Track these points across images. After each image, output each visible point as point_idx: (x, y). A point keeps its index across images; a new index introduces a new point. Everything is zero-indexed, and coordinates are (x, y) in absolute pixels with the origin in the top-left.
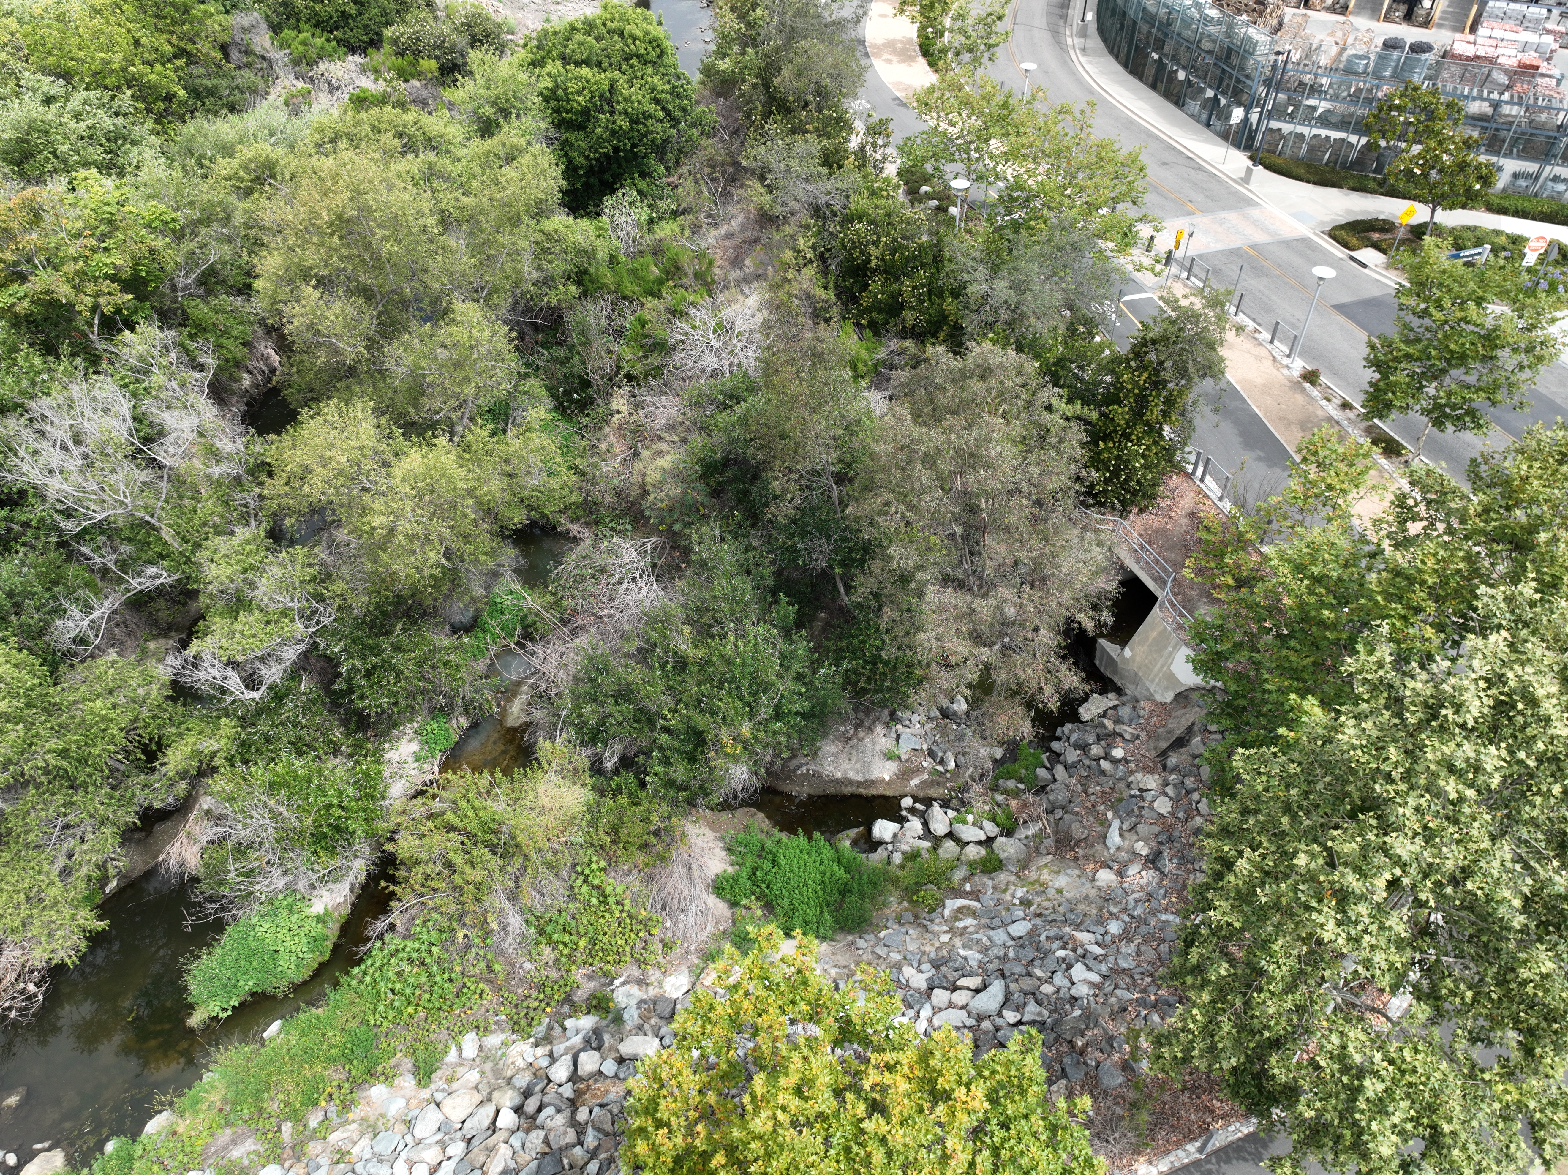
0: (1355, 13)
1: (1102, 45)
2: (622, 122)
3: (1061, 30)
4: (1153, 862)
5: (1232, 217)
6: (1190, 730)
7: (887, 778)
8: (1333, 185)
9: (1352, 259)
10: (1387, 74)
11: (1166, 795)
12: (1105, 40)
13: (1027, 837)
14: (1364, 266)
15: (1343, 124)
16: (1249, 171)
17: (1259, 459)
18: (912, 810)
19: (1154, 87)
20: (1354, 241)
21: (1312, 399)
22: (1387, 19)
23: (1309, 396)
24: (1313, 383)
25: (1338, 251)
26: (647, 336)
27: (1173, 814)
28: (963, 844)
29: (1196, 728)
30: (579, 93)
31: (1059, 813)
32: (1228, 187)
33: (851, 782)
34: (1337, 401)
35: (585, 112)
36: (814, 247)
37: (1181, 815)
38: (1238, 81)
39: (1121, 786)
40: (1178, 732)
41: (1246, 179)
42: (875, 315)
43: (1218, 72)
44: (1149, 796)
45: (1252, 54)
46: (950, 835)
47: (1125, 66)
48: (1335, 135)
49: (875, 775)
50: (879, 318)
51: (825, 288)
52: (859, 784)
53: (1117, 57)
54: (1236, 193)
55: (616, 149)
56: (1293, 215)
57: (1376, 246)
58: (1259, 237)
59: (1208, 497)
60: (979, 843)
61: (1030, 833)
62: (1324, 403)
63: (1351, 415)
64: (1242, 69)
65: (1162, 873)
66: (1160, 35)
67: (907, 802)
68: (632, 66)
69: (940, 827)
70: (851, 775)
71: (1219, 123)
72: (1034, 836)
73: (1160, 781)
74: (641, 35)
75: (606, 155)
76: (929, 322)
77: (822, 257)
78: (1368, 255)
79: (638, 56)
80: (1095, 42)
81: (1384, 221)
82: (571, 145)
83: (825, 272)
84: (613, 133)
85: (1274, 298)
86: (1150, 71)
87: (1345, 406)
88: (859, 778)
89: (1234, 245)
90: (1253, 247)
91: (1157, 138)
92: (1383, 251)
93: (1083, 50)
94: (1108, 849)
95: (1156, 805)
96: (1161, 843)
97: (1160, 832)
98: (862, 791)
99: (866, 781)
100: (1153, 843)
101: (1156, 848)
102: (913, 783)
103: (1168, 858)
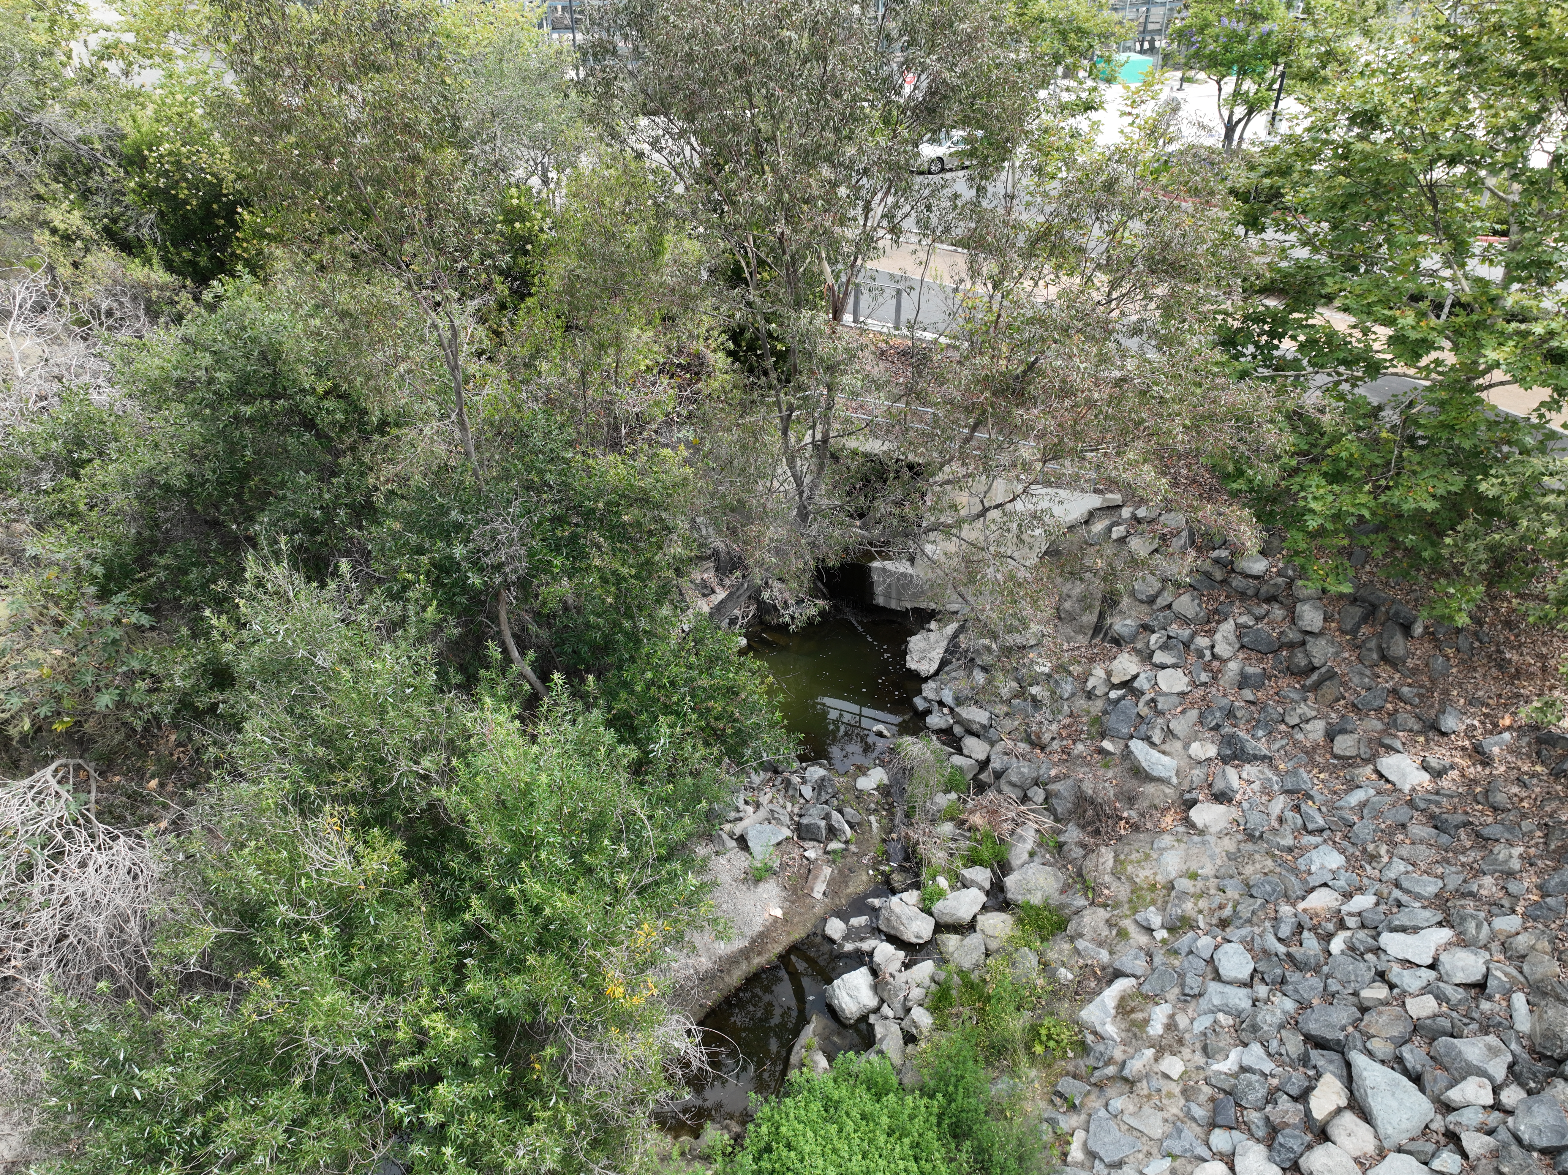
4: (1235, 757)
7: (779, 913)
11: (1163, 667)
13: (1032, 855)
27: (1194, 684)
28: (967, 928)
31: (1037, 795)
33: (733, 960)
44: (1141, 683)
49: (758, 922)
52: (746, 953)
60: (985, 908)
61: (1029, 845)
65: (1263, 758)
67: (835, 928)
69: (918, 930)
70: (723, 948)
72: (1041, 844)
73: (1135, 659)
94: (1166, 781)
96: (1217, 728)
97: (1201, 715)
98: (758, 961)
99: (753, 941)
100: (1207, 735)
101: (1218, 738)
102: (818, 893)
103: (1249, 737)
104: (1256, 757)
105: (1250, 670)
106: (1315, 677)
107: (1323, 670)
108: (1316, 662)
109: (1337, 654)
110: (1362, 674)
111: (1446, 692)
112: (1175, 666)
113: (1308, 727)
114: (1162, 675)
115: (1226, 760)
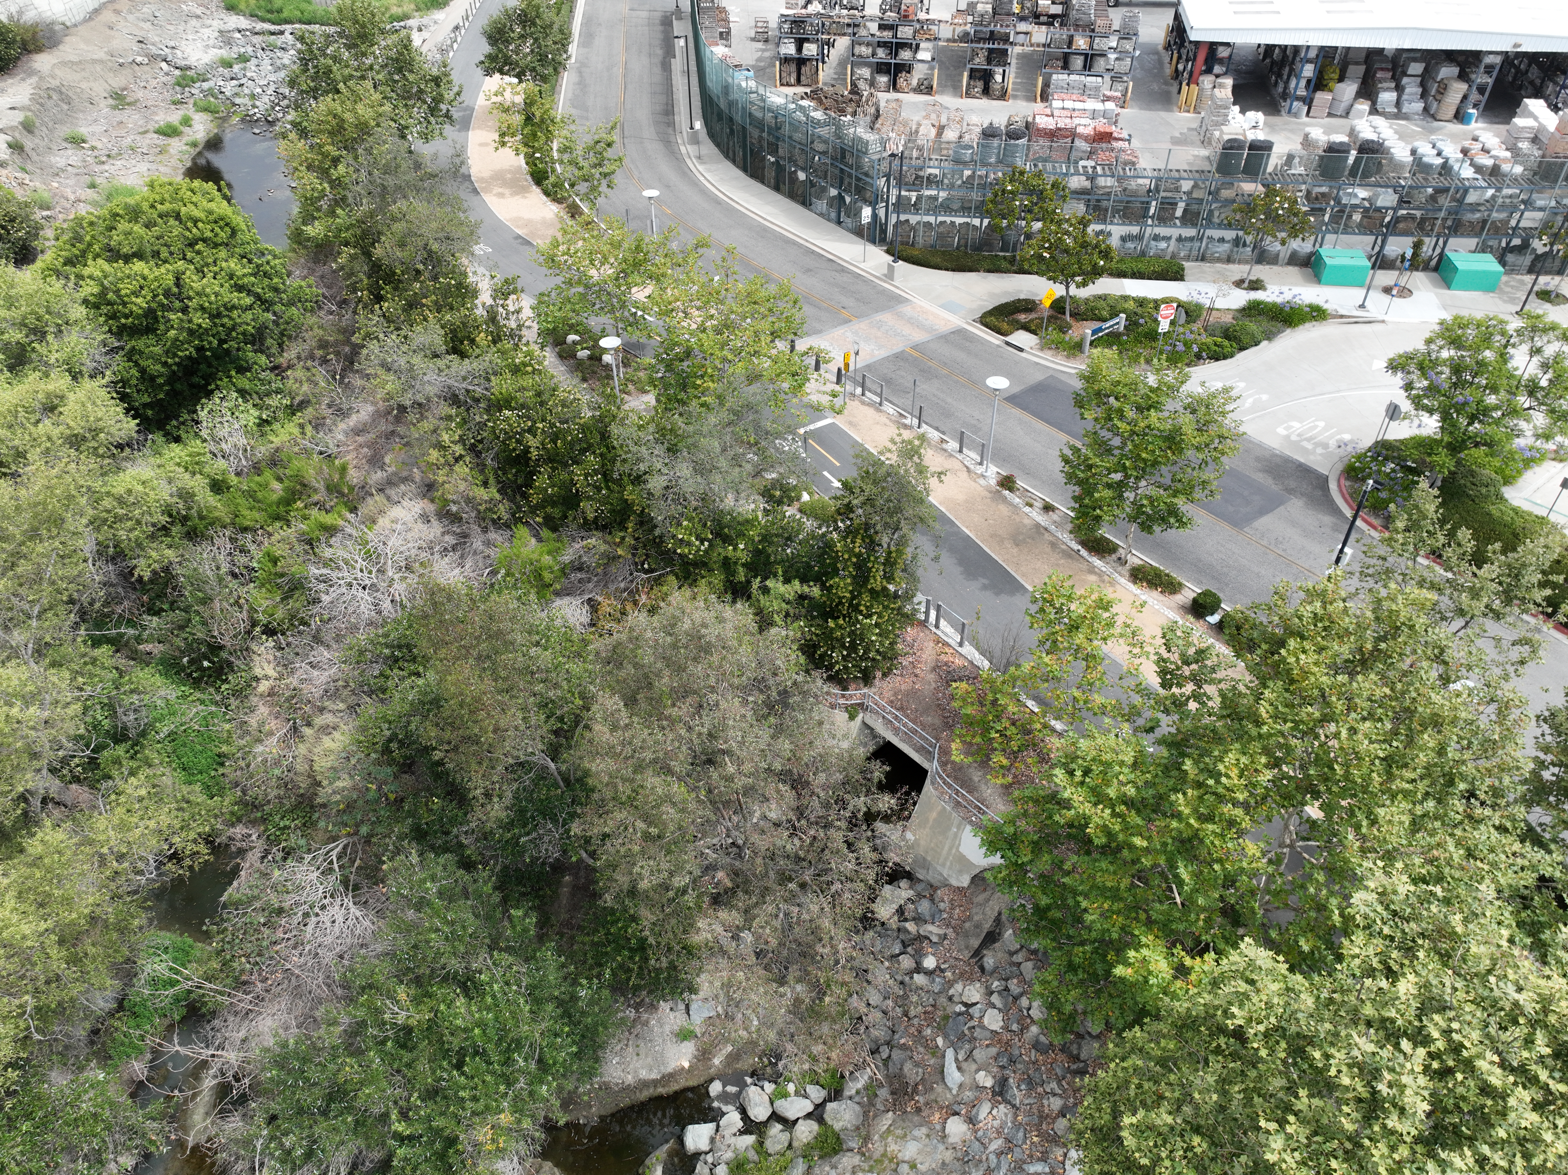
0: (942, 92)
1: (716, 150)
2: (200, 320)
3: (672, 139)
4: (1001, 1094)
5: (886, 317)
6: (998, 920)
7: (686, 1065)
8: (971, 270)
9: (1008, 343)
10: (993, 160)
11: (994, 1007)
12: (718, 145)
13: (858, 1092)
14: (1021, 350)
15: (965, 209)
16: (891, 269)
17: (985, 587)
18: (724, 1097)
19: (777, 188)
20: (1005, 326)
21: (1015, 507)
22: (968, 95)
23: (1011, 504)
24: (1011, 489)
25: (994, 339)
26: (282, 575)
27: (1006, 1028)
28: (789, 1124)
29: (1004, 918)
30: (136, 294)
31: (885, 1052)
32: (875, 286)
33: (645, 1084)
34: (1038, 504)
35: (150, 313)
36: (462, 440)
37: (1015, 1027)
38: (858, 179)
39: (943, 1000)
40: (987, 926)
41: (890, 275)
42: (549, 510)
43: (837, 172)
44: (975, 1011)
45: (866, 153)
46: (775, 1117)
47: (745, 170)
48: (959, 220)
49: (671, 1066)
50: (556, 512)
51: (485, 484)
52: (655, 1083)
53: (734, 162)
54: (884, 291)
55: (200, 349)
56: (942, 306)
57: (1026, 327)
58: (919, 337)
59: (949, 645)
60: (809, 1116)
61: (860, 1085)
62: (1027, 509)
63: (1054, 516)
64: (859, 167)
65: (1014, 1106)
66: (771, 139)
67: (716, 1088)
68: (198, 253)
69: (759, 1112)
70: (644, 1074)
71: (849, 220)
72: (866, 1088)
73: (983, 990)
74: (202, 215)
75: (190, 358)
76: (612, 511)
77: (472, 448)
78: (1021, 338)
79: (204, 240)
80: (709, 148)
81: (1025, 300)
82: (141, 353)
83: (481, 467)
84: (191, 332)
85: (949, 400)
86: (770, 174)
87: (1048, 508)
88: (655, 1075)
89: (897, 349)
90: (915, 347)
91: (795, 243)
92: (1034, 332)
93: (699, 157)
94: (950, 1090)
95: (986, 1020)
96: (1002, 1067)
97: (998, 1053)
98: (661, 1090)
99: (663, 1077)
100: (995, 1070)
101: (999, 1075)
102: (717, 1061)
103: (1015, 1085)
104: (1009, 1103)
105: (1042, 1038)
108: (1083, 1056)
112: (1000, 1010)
113: (1052, 1099)
114: (991, 1012)
115: (993, 1094)
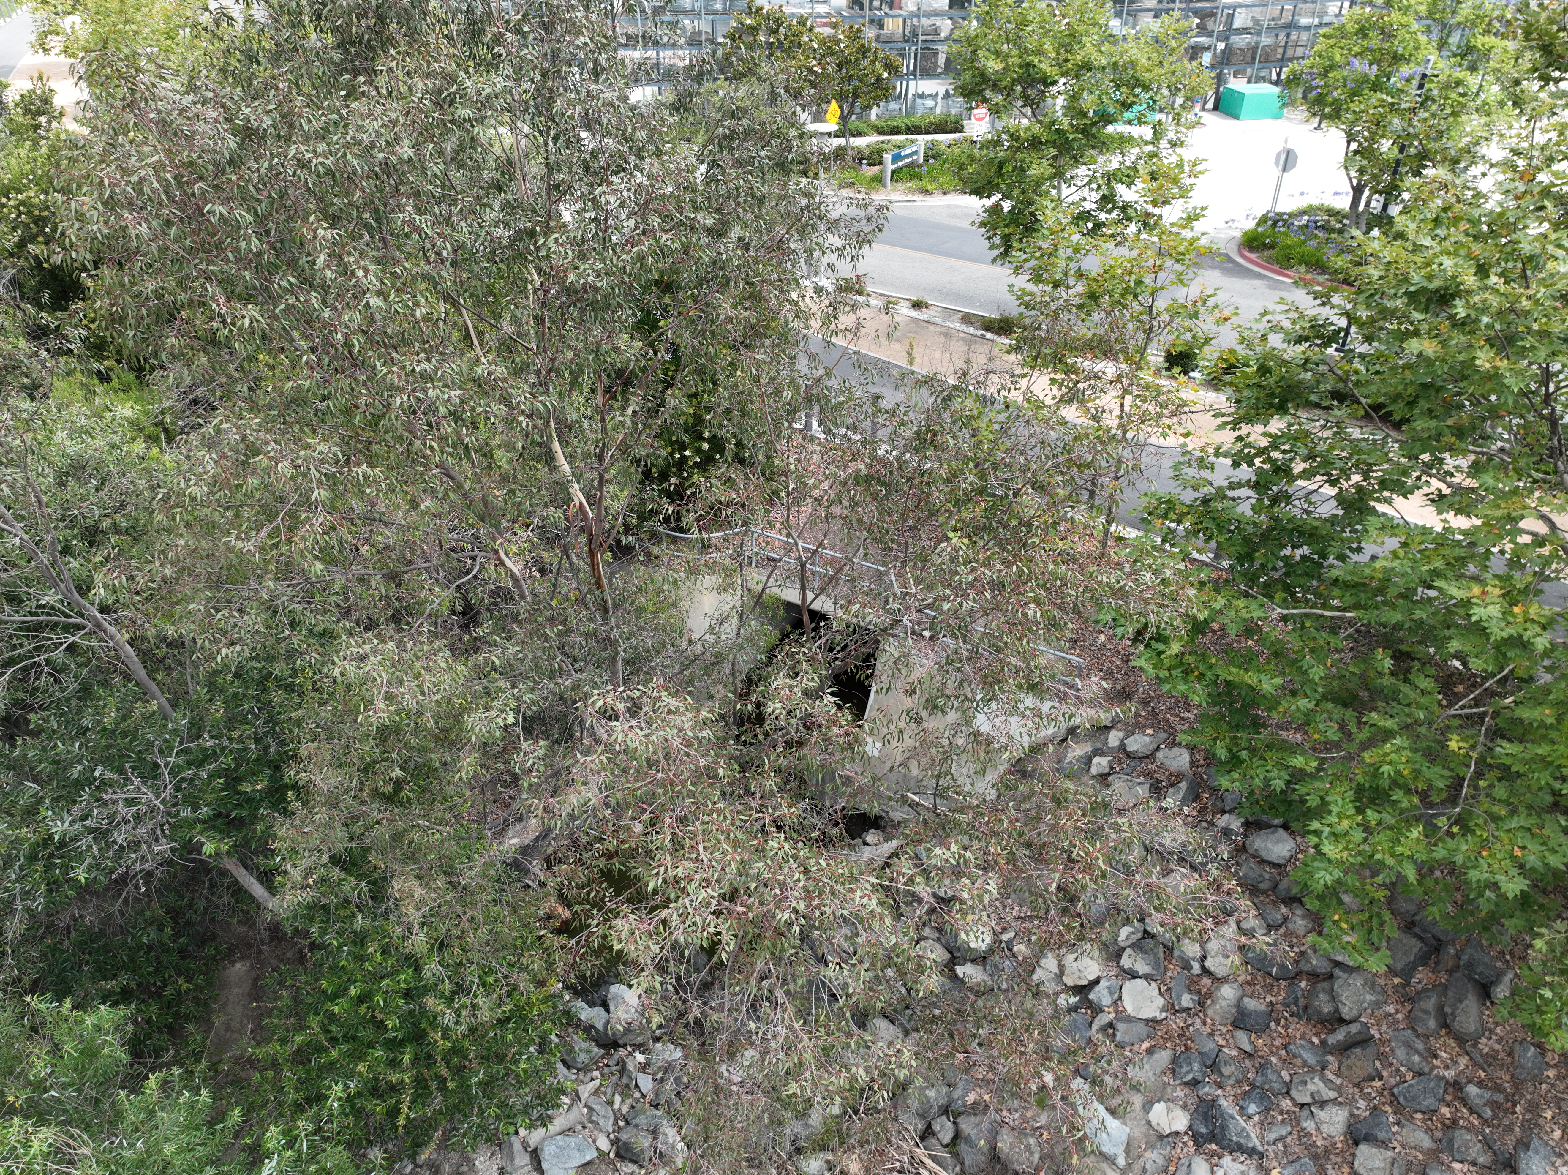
21: (875, 308)
23: (868, 306)
24: (860, 293)
34: (904, 304)
63: (931, 312)
73: (1100, 953)
87: (918, 306)
94: (1110, 1159)
96: (1194, 1084)
97: (1175, 1060)
100: (1180, 1093)
101: (1192, 1101)
103: (1233, 1111)
104: (1240, 1148)
105: (1251, 1004)
106: (1340, 1035)
107: (1354, 1028)
108: (1346, 1012)
109: (1378, 1005)
110: (1409, 1046)
111: (1534, 1108)
112: (1147, 977)
113: (1322, 1115)
114: (1130, 986)
115: (1199, 1140)
